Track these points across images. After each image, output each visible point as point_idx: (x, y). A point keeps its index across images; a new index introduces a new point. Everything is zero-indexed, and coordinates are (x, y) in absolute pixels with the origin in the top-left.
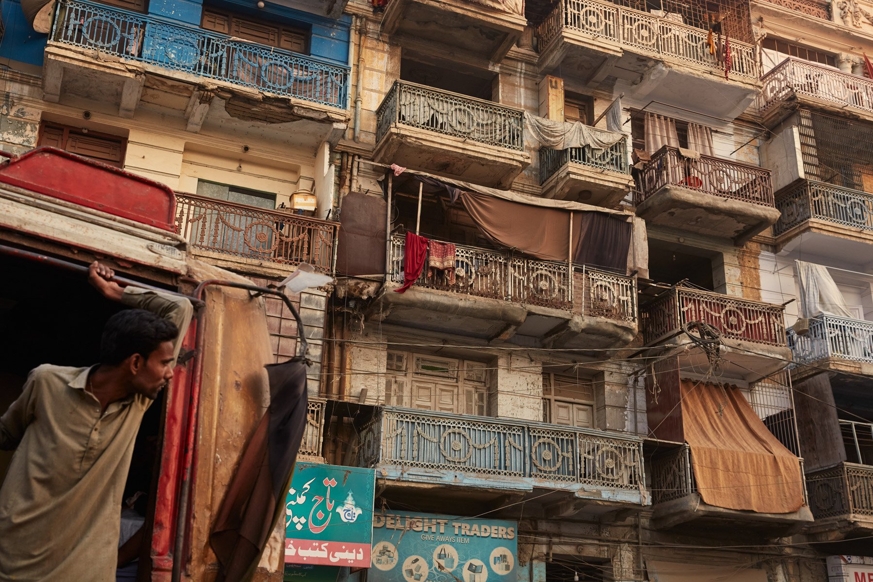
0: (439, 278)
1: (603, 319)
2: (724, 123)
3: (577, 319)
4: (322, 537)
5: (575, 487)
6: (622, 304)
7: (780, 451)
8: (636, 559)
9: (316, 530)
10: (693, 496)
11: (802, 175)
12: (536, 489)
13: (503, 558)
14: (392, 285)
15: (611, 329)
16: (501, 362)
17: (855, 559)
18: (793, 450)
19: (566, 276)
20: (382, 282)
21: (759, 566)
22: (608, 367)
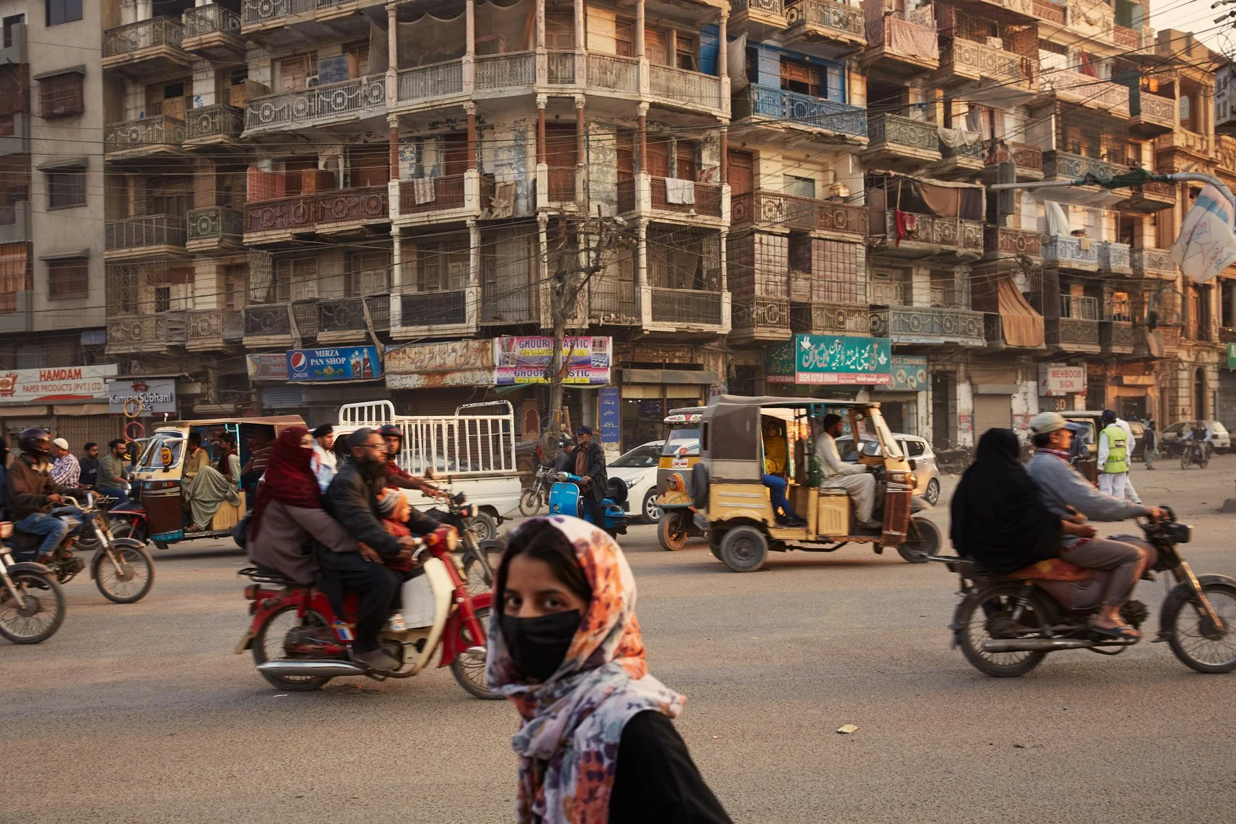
0: (910, 235)
1: (970, 250)
2: (1010, 107)
3: (960, 250)
4: (874, 372)
5: (958, 340)
6: (977, 240)
7: (1035, 314)
8: (966, 371)
9: (872, 369)
10: (1002, 341)
11: (1054, 148)
12: (946, 342)
13: (922, 374)
14: (890, 241)
15: (972, 254)
16: (914, 271)
17: (1053, 364)
18: (1039, 312)
19: (956, 226)
20: (884, 238)
21: (1012, 370)
22: (957, 269)
